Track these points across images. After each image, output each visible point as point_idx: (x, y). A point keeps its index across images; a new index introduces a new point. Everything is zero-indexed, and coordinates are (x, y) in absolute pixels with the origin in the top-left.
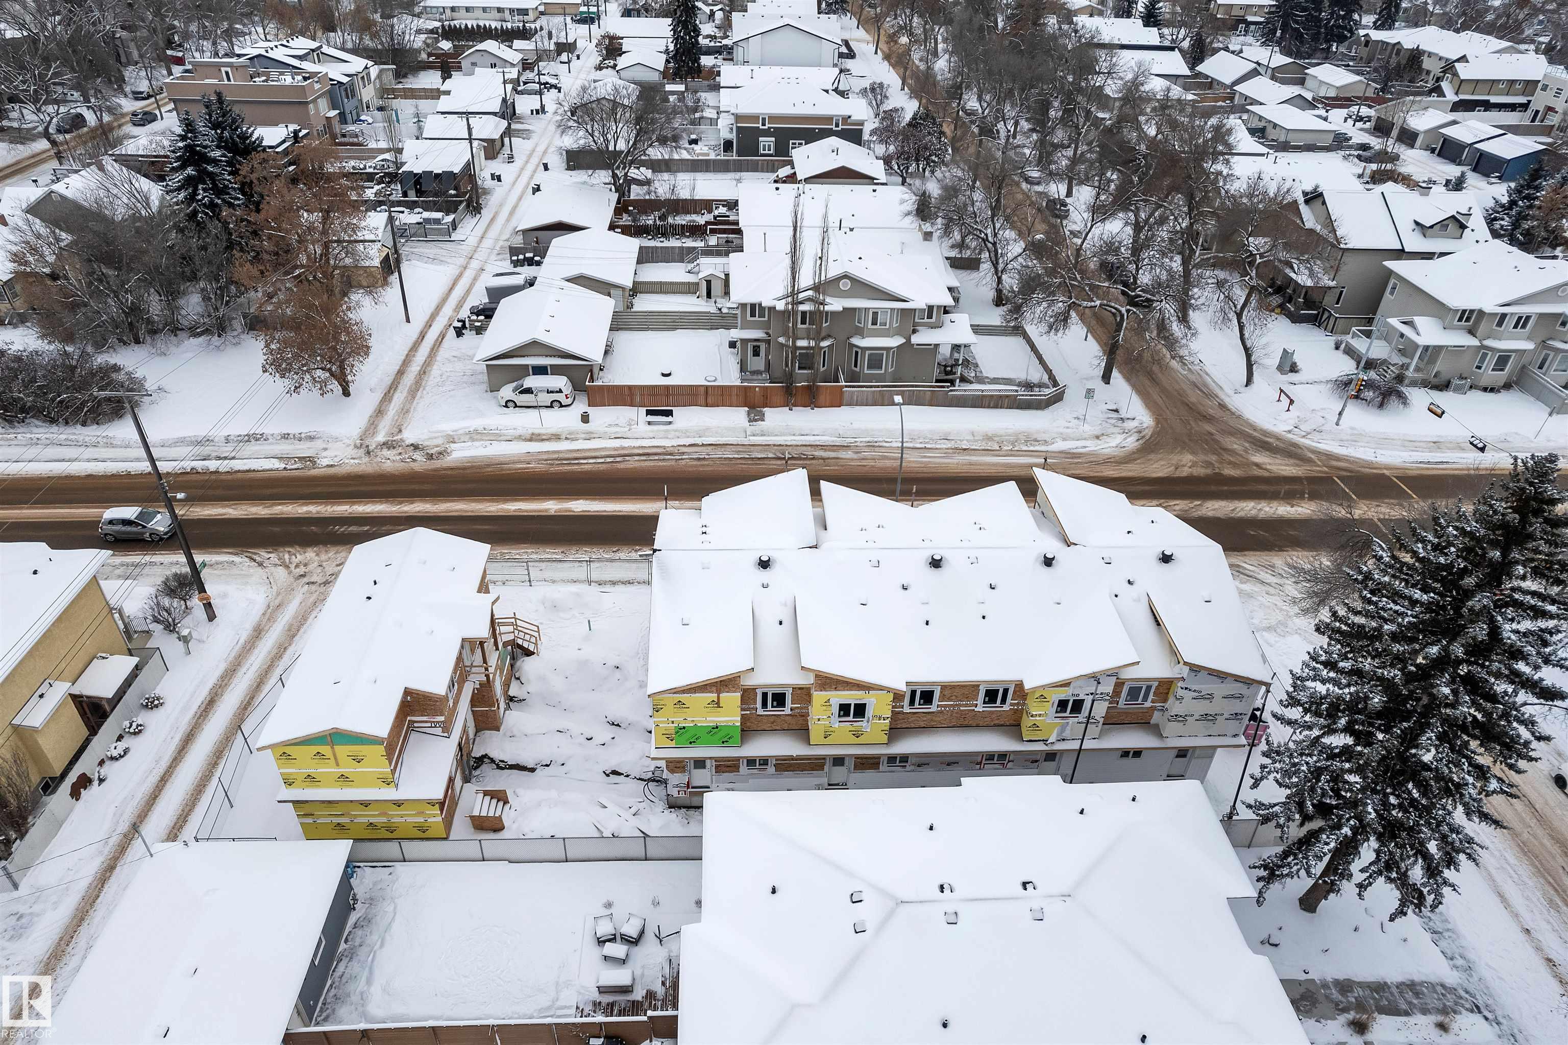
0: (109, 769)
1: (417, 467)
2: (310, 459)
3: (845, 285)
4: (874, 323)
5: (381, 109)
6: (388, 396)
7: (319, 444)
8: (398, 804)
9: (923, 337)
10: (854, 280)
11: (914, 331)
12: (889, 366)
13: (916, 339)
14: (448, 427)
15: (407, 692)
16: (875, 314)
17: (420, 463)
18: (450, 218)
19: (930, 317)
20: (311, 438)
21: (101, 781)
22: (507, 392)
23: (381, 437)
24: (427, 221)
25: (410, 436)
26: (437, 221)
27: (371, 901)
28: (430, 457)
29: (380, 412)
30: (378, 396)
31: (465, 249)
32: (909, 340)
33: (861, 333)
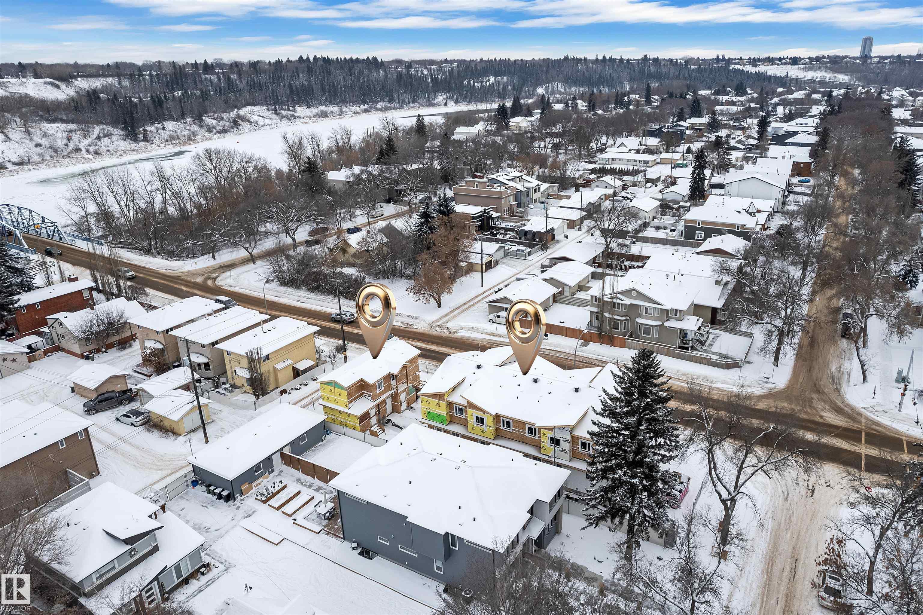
0: (294, 392)
1: (443, 335)
2: (411, 325)
3: (634, 294)
4: (646, 313)
5: (542, 203)
6: (452, 311)
7: (418, 321)
8: (349, 415)
9: (672, 324)
10: (638, 292)
11: (667, 320)
12: (655, 334)
13: (666, 324)
14: (463, 324)
15: (362, 380)
16: (646, 309)
17: (446, 334)
18: (529, 250)
19: (676, 315)
20: (417, 318)
21: (289, 393)
22: (492, 316)
23: (439, 324)
24: (519, 250)
25: (448, 325)
26: (523, 251)
27: (329, 441)
28: (450, 333)
29: (446, 315)
30: (451, 310)
31: (530, 263)
32: (663, 324)
33: (640, 316)
